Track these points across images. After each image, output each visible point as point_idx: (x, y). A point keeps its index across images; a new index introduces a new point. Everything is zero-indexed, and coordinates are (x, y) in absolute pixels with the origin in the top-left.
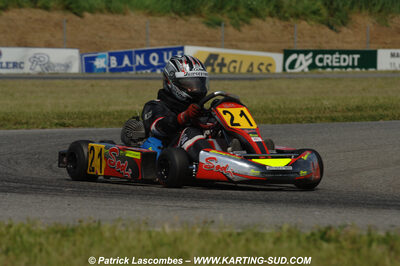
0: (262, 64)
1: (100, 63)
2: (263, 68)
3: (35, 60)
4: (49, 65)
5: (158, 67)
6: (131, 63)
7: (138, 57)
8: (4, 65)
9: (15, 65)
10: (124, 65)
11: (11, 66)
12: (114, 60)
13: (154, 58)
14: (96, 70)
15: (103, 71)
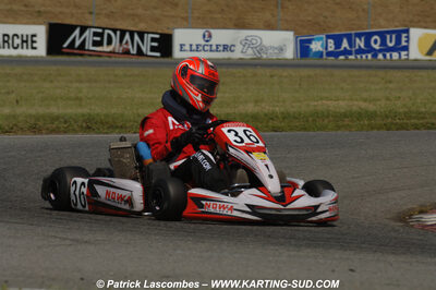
1: (316, 46)
3: (246, 43)
4: (261, 49)
5: (380, 51)
6: (350, 45)
7: (358, 40)
8: (214, 48)
9: (225, 48)
10: (342, 49)
11: (221, 48)
12: (331, 43)
13: (376, 42)
14: (311, 54)
15: (320, 55)
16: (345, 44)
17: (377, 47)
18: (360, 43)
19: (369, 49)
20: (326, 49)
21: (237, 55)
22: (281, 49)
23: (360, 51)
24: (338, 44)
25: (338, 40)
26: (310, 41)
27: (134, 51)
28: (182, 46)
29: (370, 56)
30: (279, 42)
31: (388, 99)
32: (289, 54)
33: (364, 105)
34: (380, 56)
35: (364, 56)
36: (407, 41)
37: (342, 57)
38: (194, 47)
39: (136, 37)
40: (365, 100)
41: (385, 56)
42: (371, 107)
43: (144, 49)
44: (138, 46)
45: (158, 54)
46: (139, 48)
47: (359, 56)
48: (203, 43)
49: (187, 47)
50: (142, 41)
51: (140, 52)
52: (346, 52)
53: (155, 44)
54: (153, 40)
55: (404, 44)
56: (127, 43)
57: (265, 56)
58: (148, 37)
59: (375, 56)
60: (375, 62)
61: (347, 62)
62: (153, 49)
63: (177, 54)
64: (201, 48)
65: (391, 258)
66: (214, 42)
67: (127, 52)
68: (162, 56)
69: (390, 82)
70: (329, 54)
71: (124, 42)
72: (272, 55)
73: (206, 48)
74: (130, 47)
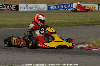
0: (93, 7)
1: (52, 8)
2: (93, 8)
3: (36, 7)
4: (39, 8)
5: (66, 8)
6: (60, 7)
7: (61, 6)
8: (28, 8)
9: (31, 8)
10: (58, 8)
11: (30, 8)
12: (55, 7)
13: (65, 6)
14: (51, 9)
15: (53, 9)
16: (58, 7)
17: (66, 7)
18: (62, 7)
19: (64, 8)
20: (54, 8)
21: (34, 10)
22: (44, 8)
23: (62, 9)
24: (57, 7)
25: (57, 6)
26: (50, 6)
27: (10, 9)
28: (21, 8)
29: (64, 10)
30: (43, 7)
31: (68, 19)
32: (46, 9)
33: (63, 21)
34: (66, 10)
35: (63, 10)
36: (73, 6)
37: (58, 10)
38: (24, 8)
39: (10, 6)
40: (63, 20)
41: (67, 9)
42: (65, 21)
43: (12, 9)
44: (11, 8)
45: (15, 10)
46: (11, 9)
47: (62, 10)
48: (26, 7)
49: (22, 8)
50: (12, 7)
51: (11, 10)
52: (59, 9)
53: (15, 8)
54: (14, 7)
55: (72, 7)
56: (8, 7)
57: (40, 10)
58: (13, 6)
59: (65, 10)
60: (65, 11)
61: (59, 11)
62: (14, 9)
63: (20, 10)
64: (25, 8)
65: (70, 56)
66: (28, 7)
67: (8, 10)
68: (16, 10)
69: (69, 15)
70: (55, 9)
71: (7, 7)
72: (42, 10)
73: (27, 8)
74: (9, 8)
